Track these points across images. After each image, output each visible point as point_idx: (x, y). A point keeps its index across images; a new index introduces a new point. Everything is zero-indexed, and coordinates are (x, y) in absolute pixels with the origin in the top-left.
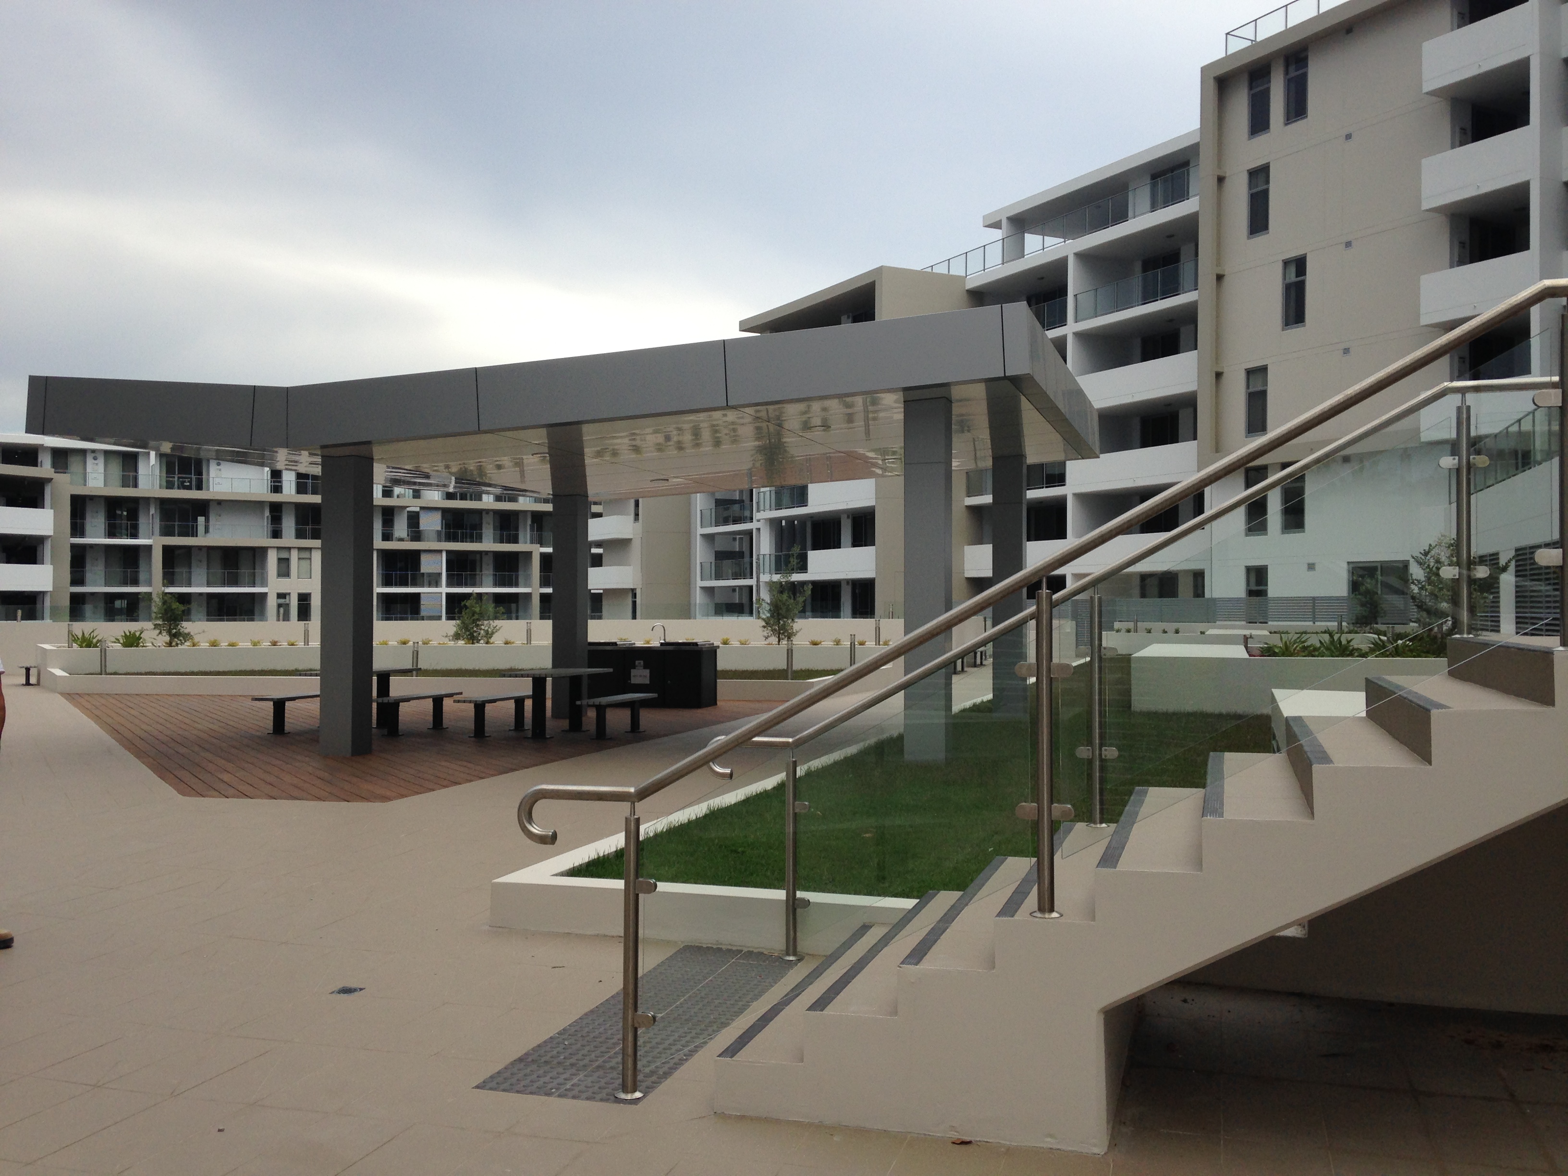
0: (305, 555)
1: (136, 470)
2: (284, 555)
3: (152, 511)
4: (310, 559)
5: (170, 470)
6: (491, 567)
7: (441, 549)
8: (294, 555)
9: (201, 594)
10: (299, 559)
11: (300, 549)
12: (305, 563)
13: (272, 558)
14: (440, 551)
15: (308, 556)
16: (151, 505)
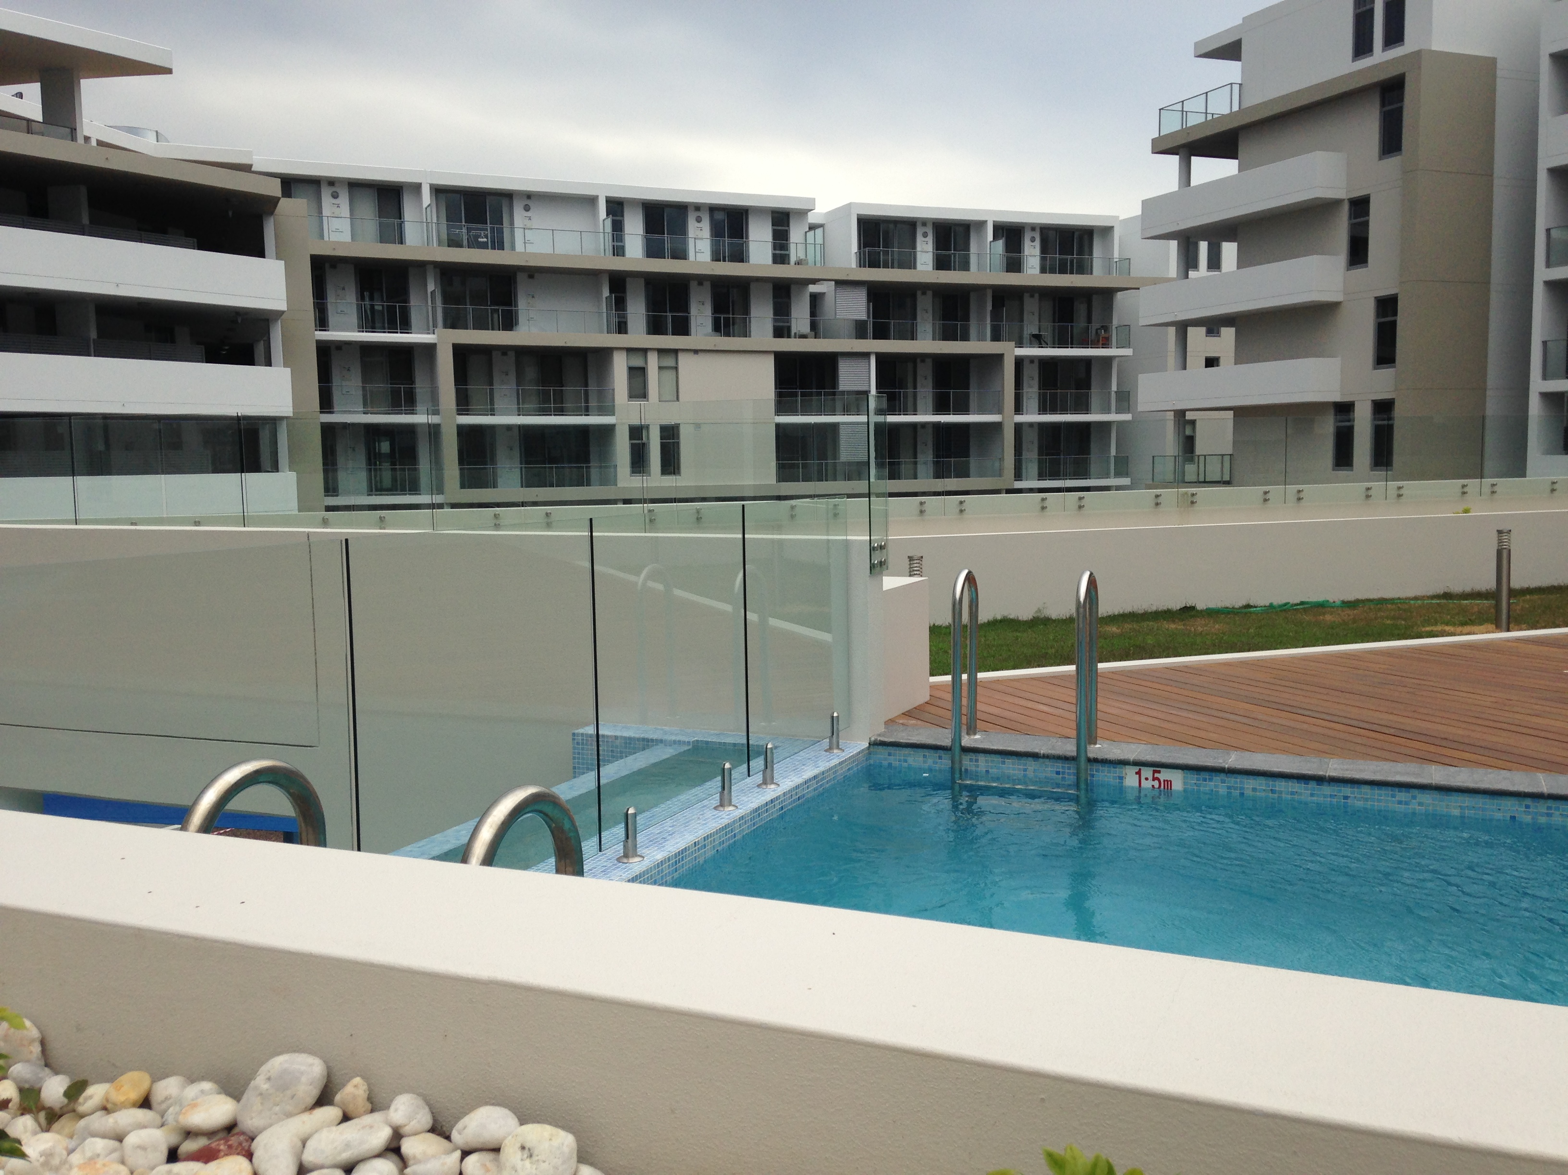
0: (669, 361)
1: (399, 215)
2: (638, 362)
3: (431, 287)
4: (676, 368)
5: (453, 217)
6: (930, 382)
7: (868, 351)
8: (653, 362)
9: (509, 428)
10: (660, 368)
11: (662, 352)
12: (669, 375)
13: (620, 366)
14: (866, 355)
15: (673, 364)
16: (428, 274)
